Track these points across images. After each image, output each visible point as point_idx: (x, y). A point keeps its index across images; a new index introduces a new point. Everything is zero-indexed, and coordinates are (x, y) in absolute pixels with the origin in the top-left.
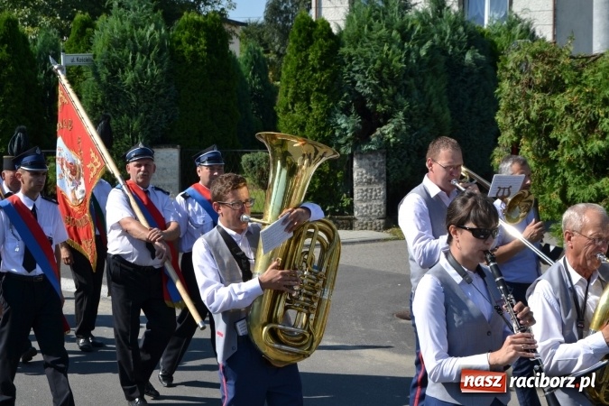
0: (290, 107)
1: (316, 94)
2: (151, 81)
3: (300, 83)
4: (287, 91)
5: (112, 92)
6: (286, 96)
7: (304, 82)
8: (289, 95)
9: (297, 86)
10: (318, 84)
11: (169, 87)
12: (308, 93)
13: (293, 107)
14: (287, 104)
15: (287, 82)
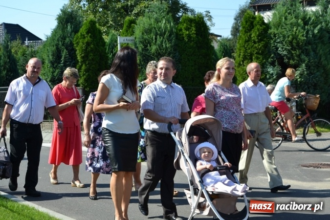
0: (241, 63)
1: (256, 55)
2: (166, 50)
3: (247, 50)
4: (240, 55)
5: (145, 57)
6: (239, 57)
7: (249, 49)
8: (241, 57)
9: (245, 51)
10: (257, 49)
11: (175, 53)
12: (251, 55)
13: (243, 62)
14: (240, 62)
15: (240, 50)
